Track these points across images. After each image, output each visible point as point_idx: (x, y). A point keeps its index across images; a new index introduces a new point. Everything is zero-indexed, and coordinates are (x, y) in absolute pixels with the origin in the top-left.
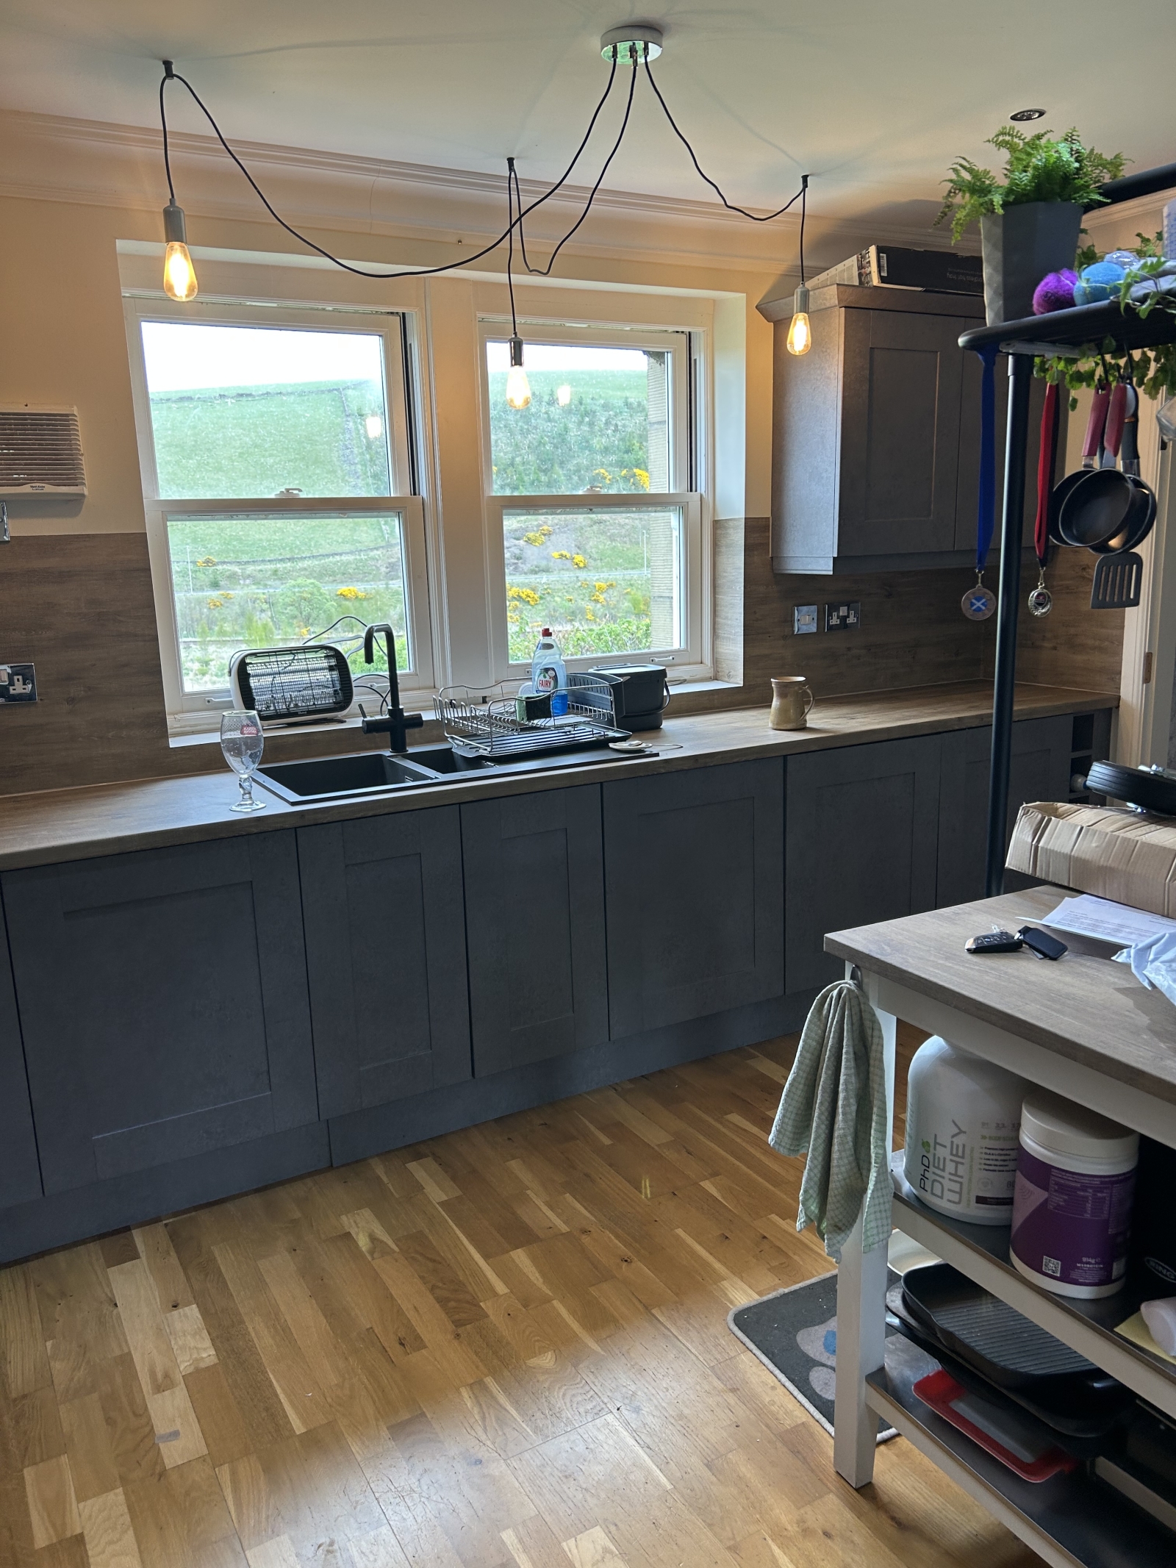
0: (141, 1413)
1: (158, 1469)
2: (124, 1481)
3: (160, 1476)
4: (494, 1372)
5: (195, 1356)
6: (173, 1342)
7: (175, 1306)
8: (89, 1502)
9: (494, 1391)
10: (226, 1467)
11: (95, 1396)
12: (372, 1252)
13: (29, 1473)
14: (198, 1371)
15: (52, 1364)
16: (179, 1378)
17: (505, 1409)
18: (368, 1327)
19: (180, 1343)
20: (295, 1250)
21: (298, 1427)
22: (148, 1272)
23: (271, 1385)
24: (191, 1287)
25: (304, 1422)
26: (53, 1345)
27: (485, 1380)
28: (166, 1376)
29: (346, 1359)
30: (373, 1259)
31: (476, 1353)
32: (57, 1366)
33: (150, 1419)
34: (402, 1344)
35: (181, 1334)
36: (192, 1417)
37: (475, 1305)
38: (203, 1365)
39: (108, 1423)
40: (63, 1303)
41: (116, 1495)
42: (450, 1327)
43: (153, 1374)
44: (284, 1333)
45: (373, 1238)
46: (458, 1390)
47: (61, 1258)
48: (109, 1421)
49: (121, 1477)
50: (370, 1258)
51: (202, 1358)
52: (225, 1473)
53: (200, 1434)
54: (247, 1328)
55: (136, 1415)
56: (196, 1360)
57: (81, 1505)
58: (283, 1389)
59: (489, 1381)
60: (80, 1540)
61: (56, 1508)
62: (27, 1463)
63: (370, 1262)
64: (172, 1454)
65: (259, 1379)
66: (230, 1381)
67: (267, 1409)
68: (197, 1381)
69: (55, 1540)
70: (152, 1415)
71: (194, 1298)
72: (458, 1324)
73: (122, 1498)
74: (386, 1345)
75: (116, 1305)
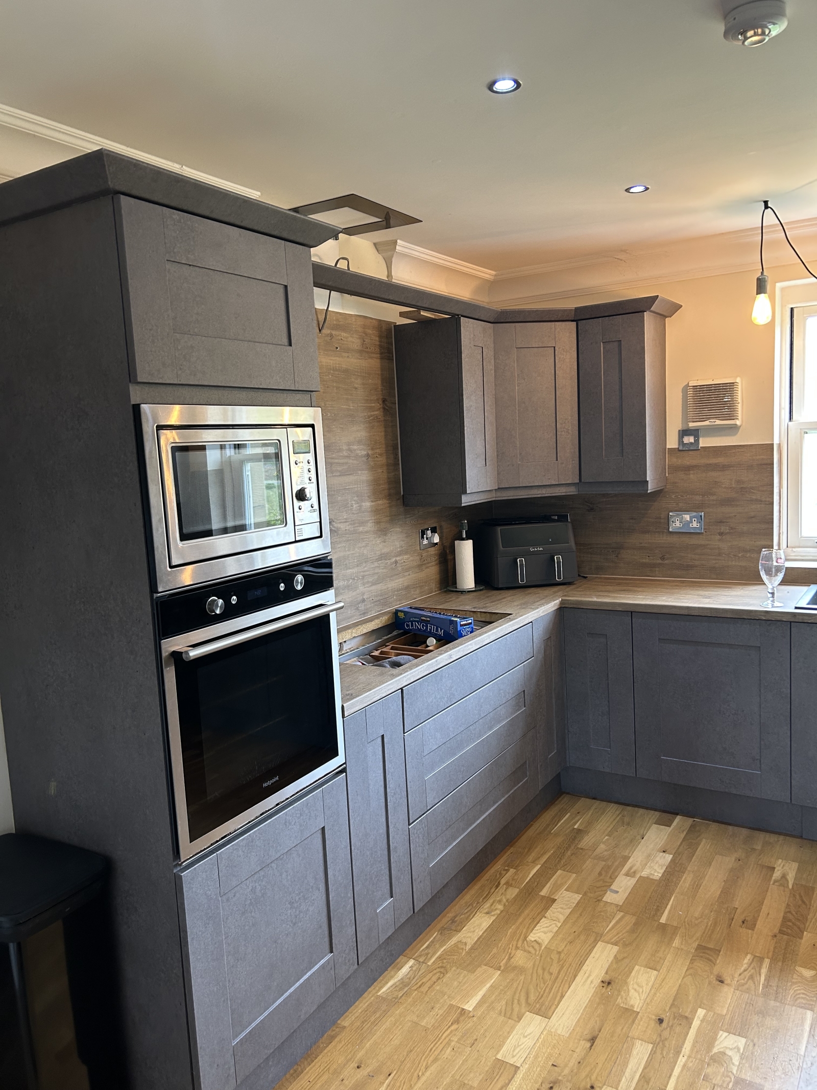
0: (613, 878)
1: (600, 898)
2: (585, 894)
3: (598, 900)
4: (774, 960)
5: (652, 872)
6: (649, 863)
7: (664, 851)
8: (568, 892)
9: (764, 966)
10: (622, 914)
11: (604, 863)
12: (775, 881)
13: (559, 872)
14: (648, 878)
15: (601, 844)
16: (638, 876)
17: (760, 975)
18: (736, 907)
19: (652, 865)
20: (739, 860)
21: (663, 920)
22: (668, 833)
23: (669, 900)
24: (678, 848)
25: (667, 919)
26: (607, 839)
27: (765, 959)
28: (635, 872)
29: (711, 911)
30: (773, 884)
31: (775, 948)
32: (602, 846)
33: (614, 881)
34: (743, 922)
35: (655, 862)
36: (629, 890)
37: (801, 931)
38: (651, 877)
39: (598, 874)
40: (626, 827)
41: (578, 896)
42: (776, 930)
43: (631, 868)
44: (696, 887)
45: (784, 876)
46: (747, 954)
47: (641, 811)
48: (600, 874)
49: (585, 893)
50: (772, 883)
51: (654, 875)
52: (619, 915)
53: (625, 898)
54: (683, 875)
55: (611, 877)
56: (651, 874)
57: (565, 892)
58: (672, 904)
59: (767, 962)
60: (554, 901)
61: (557, 888)
62: (562, 868)
63: (770, 884)
64: (609, 897)
65: (667, 895)
66: (656, 889)
67: (658, 906)
68: (644, 881)
69: (547, 896)
70: (616, 881)
71: (675, 853)
72: (781, 932)
73: (579, 898)
74: (736, 917)
75: (643, 838)
